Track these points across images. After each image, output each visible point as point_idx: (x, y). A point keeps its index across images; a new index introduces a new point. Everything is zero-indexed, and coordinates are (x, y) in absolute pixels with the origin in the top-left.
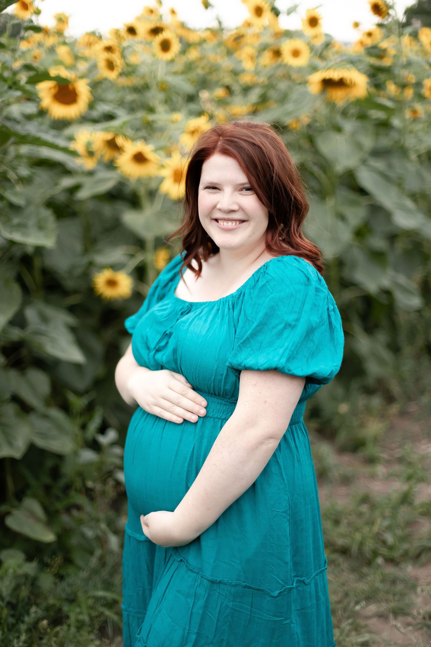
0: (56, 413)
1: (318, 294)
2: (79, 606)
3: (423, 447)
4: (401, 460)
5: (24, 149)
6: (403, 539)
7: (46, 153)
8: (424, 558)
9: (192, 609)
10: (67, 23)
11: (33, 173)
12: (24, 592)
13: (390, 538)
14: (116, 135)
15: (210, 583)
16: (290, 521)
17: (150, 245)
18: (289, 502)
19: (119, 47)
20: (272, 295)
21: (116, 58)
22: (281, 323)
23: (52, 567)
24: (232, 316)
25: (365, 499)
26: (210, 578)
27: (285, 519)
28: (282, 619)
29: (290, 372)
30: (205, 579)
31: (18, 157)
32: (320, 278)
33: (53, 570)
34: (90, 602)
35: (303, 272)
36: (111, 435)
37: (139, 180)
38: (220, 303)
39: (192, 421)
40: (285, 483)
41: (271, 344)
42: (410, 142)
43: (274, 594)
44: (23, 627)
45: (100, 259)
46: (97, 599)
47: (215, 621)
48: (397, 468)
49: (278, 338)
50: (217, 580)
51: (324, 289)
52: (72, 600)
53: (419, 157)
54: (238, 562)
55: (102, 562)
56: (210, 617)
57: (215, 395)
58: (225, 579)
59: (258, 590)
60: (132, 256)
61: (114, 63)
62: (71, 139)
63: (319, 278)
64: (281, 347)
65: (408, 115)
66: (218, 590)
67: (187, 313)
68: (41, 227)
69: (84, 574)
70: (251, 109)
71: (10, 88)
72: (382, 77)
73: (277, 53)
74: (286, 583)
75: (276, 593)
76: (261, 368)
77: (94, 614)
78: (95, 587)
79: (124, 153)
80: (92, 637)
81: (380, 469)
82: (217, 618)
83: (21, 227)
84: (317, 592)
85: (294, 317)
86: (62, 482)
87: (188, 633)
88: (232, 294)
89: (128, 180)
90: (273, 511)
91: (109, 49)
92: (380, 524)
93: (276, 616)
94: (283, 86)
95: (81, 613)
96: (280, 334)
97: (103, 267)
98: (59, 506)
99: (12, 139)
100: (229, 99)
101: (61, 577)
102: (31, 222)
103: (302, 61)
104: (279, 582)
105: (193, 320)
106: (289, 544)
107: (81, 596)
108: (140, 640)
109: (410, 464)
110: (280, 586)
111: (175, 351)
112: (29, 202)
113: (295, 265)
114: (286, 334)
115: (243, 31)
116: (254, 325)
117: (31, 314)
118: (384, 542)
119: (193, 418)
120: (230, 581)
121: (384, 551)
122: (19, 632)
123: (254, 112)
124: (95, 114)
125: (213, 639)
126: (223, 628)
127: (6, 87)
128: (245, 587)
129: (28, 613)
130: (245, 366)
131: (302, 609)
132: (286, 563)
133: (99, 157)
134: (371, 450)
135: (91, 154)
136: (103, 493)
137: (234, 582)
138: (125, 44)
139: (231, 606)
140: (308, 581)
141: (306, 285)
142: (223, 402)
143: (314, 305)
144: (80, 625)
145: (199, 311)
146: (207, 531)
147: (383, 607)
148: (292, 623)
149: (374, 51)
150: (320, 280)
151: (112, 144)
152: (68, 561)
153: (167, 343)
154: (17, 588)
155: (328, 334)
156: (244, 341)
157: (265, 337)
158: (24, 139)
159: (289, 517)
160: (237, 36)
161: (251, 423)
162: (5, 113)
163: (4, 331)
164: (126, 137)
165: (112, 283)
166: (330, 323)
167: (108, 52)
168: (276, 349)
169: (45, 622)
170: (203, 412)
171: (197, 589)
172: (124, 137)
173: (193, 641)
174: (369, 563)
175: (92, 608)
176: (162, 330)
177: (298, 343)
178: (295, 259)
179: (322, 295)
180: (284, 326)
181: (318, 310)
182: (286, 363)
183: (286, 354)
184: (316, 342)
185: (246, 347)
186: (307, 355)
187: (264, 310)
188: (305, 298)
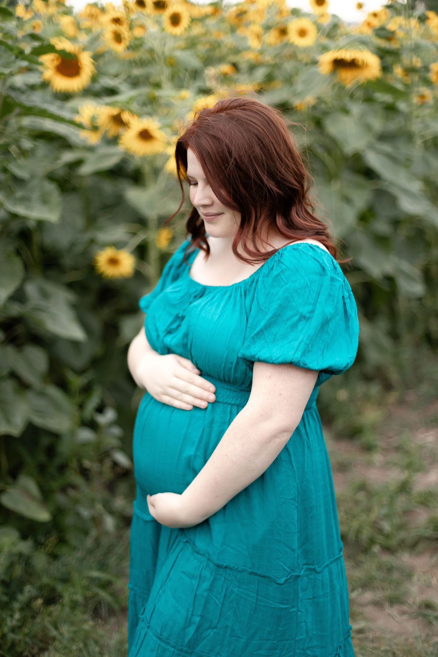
0: (54, 392)
1: (333, 283)
2: (73, 585)
3: (421, 436)
4: (398, 449)
5: (26, 121)
6: (401, 527)
7: (49, 125)
8: (421, 547)
9: (196, 591)
11: (36, 146)
12: (18, 571)
13: (387, 526)
14: (122, 110)
15: (215, 567)
16: (299, 508)
17: (152, 224)
18: (298, 490)
19: (127, 19)
20: (287, 286)
21: (124, 30)
22: (296, 314)
23: (47, 546)
24: (243, 303)
25: (362, 487)
26: (216, 562)
27: (293, 506)
28: (288, 606)
29: (306, 365)
30: (212, 562)
31: (21, 129)
32: (336, 266)
33: (47, 549)
34: (85, 582)
35: (318, 261)
36: (110, 415)
37: (144, 158)
38: (233, 289)
39: (202, 407)
40: (294, 470)
41: (285, 336)
42: (416, 127)
43: (280, 581)
44: (16, 605)
45: (102, 237)
46: (92, 580)
47: (220, 606)
48: (394, 457)
49: (293, 330)
50: (223, 565)
51: (339, 277)
52: (66, 580)
53: (425, 143)
54: (245, 547)
55: (97, 542)
56: (215, 602)
57: (225, 381)
58: (231, 564)
59: (264, 577)
60: (134, 234)
61: (122, 36)
62: (76, 111)
63: (334, 265)
64: (296, 340)
65: (415, 100)
66: (224, 575)
67: (200, 297)
68: (45, 201)
69: (79, 554)
70: (257, 88)
71: (17, 57)
72: (389, 59)
73: (283, 32)
74: (293, 570)
75: (283, 580)
76: (275, 362)
77: (89, 594)
78: (90, 568)
79: (129, 130)
80: (86, 617)
81: (377, 458)
82: (221, 603)
83: (25, 200)
84: (331, 581)
85: (309, 308)
86: (57, 461)
87: (192, 615)
88: (245, 280)
89: (132, 156)
90: (282, 498)
91: (117, 21)
92: (377, 512)
93: (282, 604)
94: (289, 66)
95: (75, 593)
96: (294, 326)
97: (104, 245)
98: (55, 485)
99: (17, 110)
100: (236, 77)
101: (54, 557)
102: (35, 195)
103: (308, 42)
104: (286, 570)
105: (205, 305)
106: (296, 530)
107: (75, 576)
108: (143, 620)
109: (407, 453)
110: (287, 573)
111: (186, 335)
112: (33, 176)
113: (310, 254)
114: (300, 327)
115: (245, 7)
116: (268, 317)
117: (31, 289)
118: (380, 531)
119: (203, 404)
120: (237, 567)
121: (380, 539)
122: (12, 610)
123: (260, 92)
124: (97, 87)
125: (218, 624)
126: (228, 613)
127: (13, 58)
128: (251, 573)
129: (21, 591)
130: (259, 358)
131: (314, 598)
132: (293, 550)
133: (103, 132)
134: (369, 437)
135: (95, 128)
136: (101, 473)
137: (241, 568)
138: (133, 16)
139: (236, 592)
140: (319, 569)
141: (321, 275)
142: (233, 389)
143: (330, 295)
144: (74, 605)
145: (212, 295)
146: (215, 515)
147: (379, 595)
148: (299, 610)
149: (383, 33)
150: (335, 268)
151: (117, 120)
152: (62, 541)
153: (179, 326)
154: (11, 566)
155: (342, 324)
156: (258, 333)
157: (278, 329)
158: (29, 111)
159: (298, 503)
160: (239, 12)
162: (8, 83)
163: (5, 306)
164: (132, 112)
165: (113, 262)
166: (345, 311)
167: (116, 24)
168: (291, 342)
169: (40, 601)
170: (212, 397)
172: (130, 112)
173: (197, 624)
174: (366, 550)
175: (86, 588)
176: (175, 312)
177: (313, 336)
178: (310, 247)
179: (338, 284)
180: (299, 319)
181: (333, 301)
182: (301, 357)
183: (301, 348)
184: (331, 333)
185: (259, 339)
186: (322, 348)
187: (279, 302)
188: (320, 289)
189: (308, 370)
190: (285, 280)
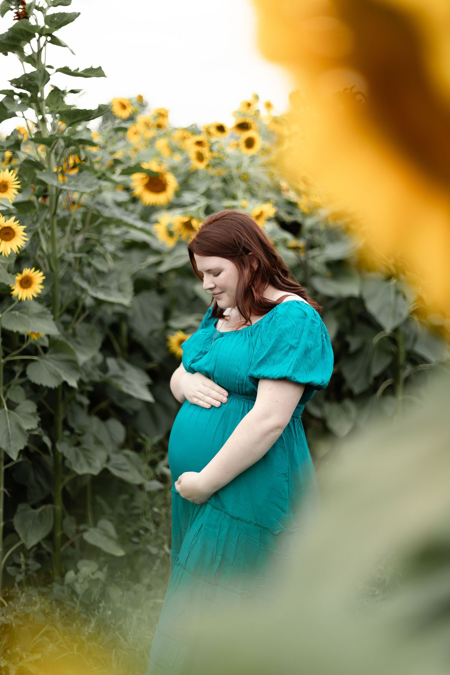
1: (313, 324)
9: (218, 536)
10: (167, 117)
14: (192, 218)
15: (231, 518)
16: (289, 481)
18: (289, 468)
19: (208, 142)
20: (279, 327)
21: (205, 151)
22: (287, 346)
24: (251, 340)
26: (231, 514)
27: (284, 479)
29: (295, 380)
30: (228, 514)
31: (110, 236)
35: (302, 310)
38: (242, 332)
39: (216, 406)
40: (286, 453)
41: (280, 361)
43: (275, 532)
47: (235, 548)
49: (286, 356)
50: (236, 516)
51: (318, 321)
54: (250, 505)
57: (239, 393)
58: (242, 517)
59: (265, 527)
61: (204, 156)
62: (156, 223)
63: (314, 313)
64: (288, 362)
66: (237, 524)
74: (284, 526)
75: (277, 532)
76: (274, 377)
82: (236, 545)
83: (105, 288)
85: (296, 341)
87: (216, 555)
90: (277, 472)
91: (200, 143)
93: (277, 550)
96: (287, 353)
99: (100, 220)
102: (113, 286)
104: (279, 525)
108: (179, 565)
110: (280, 528)
113: (296, 306)
114: (290, 353)
116: (268, 349)
119: (217, 404)
120: (246, 519)
124: (180, 201)
125: (234, 561)
126: (241, 554)
128: (255, 524)
130: (263, 376)
133: (177, 236)
135: (171, 234)
137: (248, 520)
139: (246, 538)
141: (304, 319)
143: (311, 332)
151: (188, 225)
153: (202, 358)
156: (262, 360)
157: (276, 357)
159: (288, 478)
161: (266, 416)
162: (96, 199)
167: (200, 146)
168: (285, 364)
170: (225, 400)
171: (221, 522)
173: (220, 561)
176: (200, 349)
177: (300, 359)
178: (297, 302)
179: (317, 325)
180: (289, 348)
181: (313, 337)
182: (292, 374)
183: (292, 367)
184: (313, 359)
185: (263, 364)
186: (306, 368)
187: (275, 338)
188: (304, 327)
189: (297, 384)
190: (279, 323)
